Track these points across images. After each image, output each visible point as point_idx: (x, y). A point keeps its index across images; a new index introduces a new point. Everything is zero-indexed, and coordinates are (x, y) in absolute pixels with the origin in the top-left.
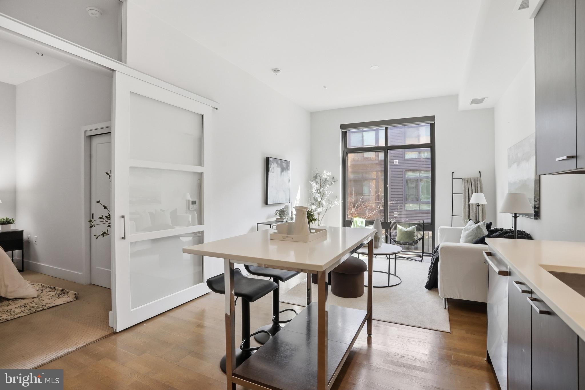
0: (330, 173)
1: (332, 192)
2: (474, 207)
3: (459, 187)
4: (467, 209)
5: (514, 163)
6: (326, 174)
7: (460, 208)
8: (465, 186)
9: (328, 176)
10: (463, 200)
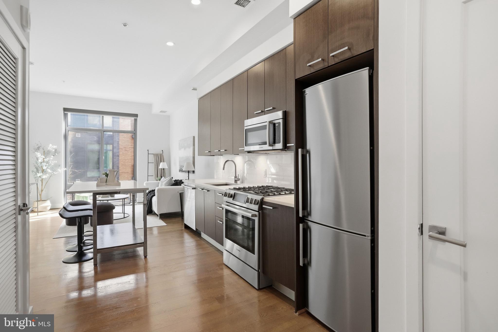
0: (56, 146)
1: (56, 162)
2: (160, 170)
3: (152, 159)
4: (156, 172)
5: (182, 148)
6: (51, 147)
7: (152, 171)
8: (155, 159)
9: (53, 148)
10: (154, 166)
